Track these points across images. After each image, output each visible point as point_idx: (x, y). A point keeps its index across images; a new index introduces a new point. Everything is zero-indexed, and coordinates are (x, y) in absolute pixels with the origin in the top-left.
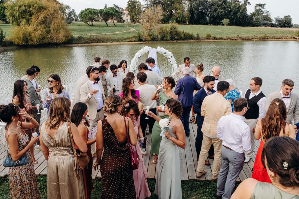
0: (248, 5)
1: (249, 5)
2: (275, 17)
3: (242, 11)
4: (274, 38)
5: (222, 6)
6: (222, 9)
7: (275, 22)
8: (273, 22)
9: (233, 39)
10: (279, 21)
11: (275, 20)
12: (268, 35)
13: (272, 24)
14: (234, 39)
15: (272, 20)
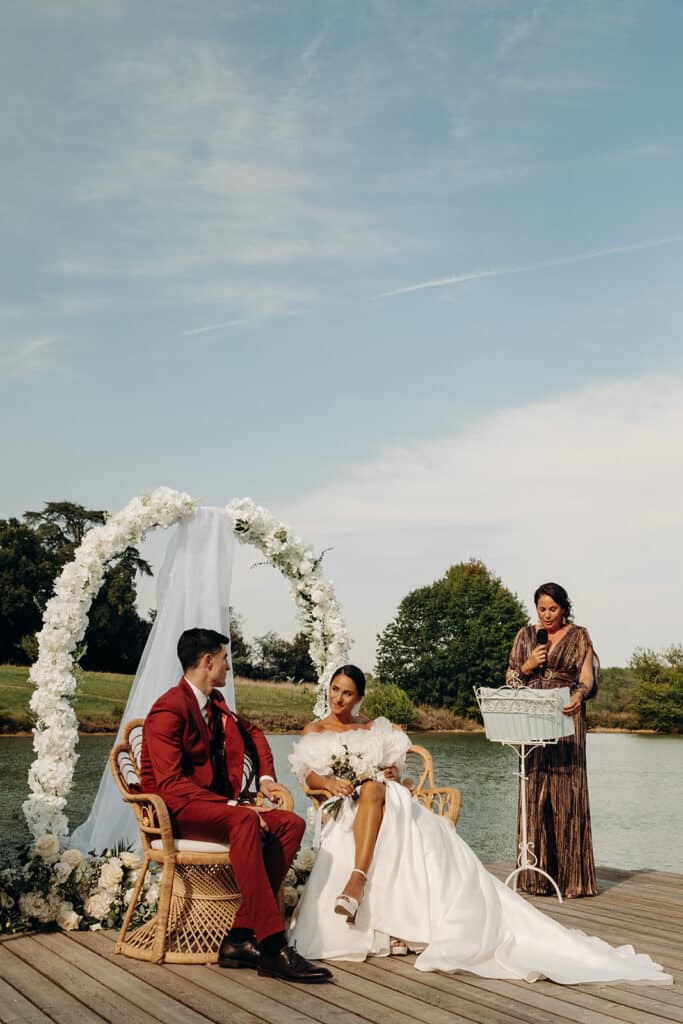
0: (138, 572)
1: (144, 573)
2: (260, 635)
3: (118, 597)
4: (282, 725)
5: (17, 567)
6: (16, 582)
7: (260, 660)
8: (255, 660)
9: (93, 731)
10: (278, 655)
11: (257, 648)
12: (253, 713)
13: (250, 665)
14: (100, 730)
15: (247, 651)
